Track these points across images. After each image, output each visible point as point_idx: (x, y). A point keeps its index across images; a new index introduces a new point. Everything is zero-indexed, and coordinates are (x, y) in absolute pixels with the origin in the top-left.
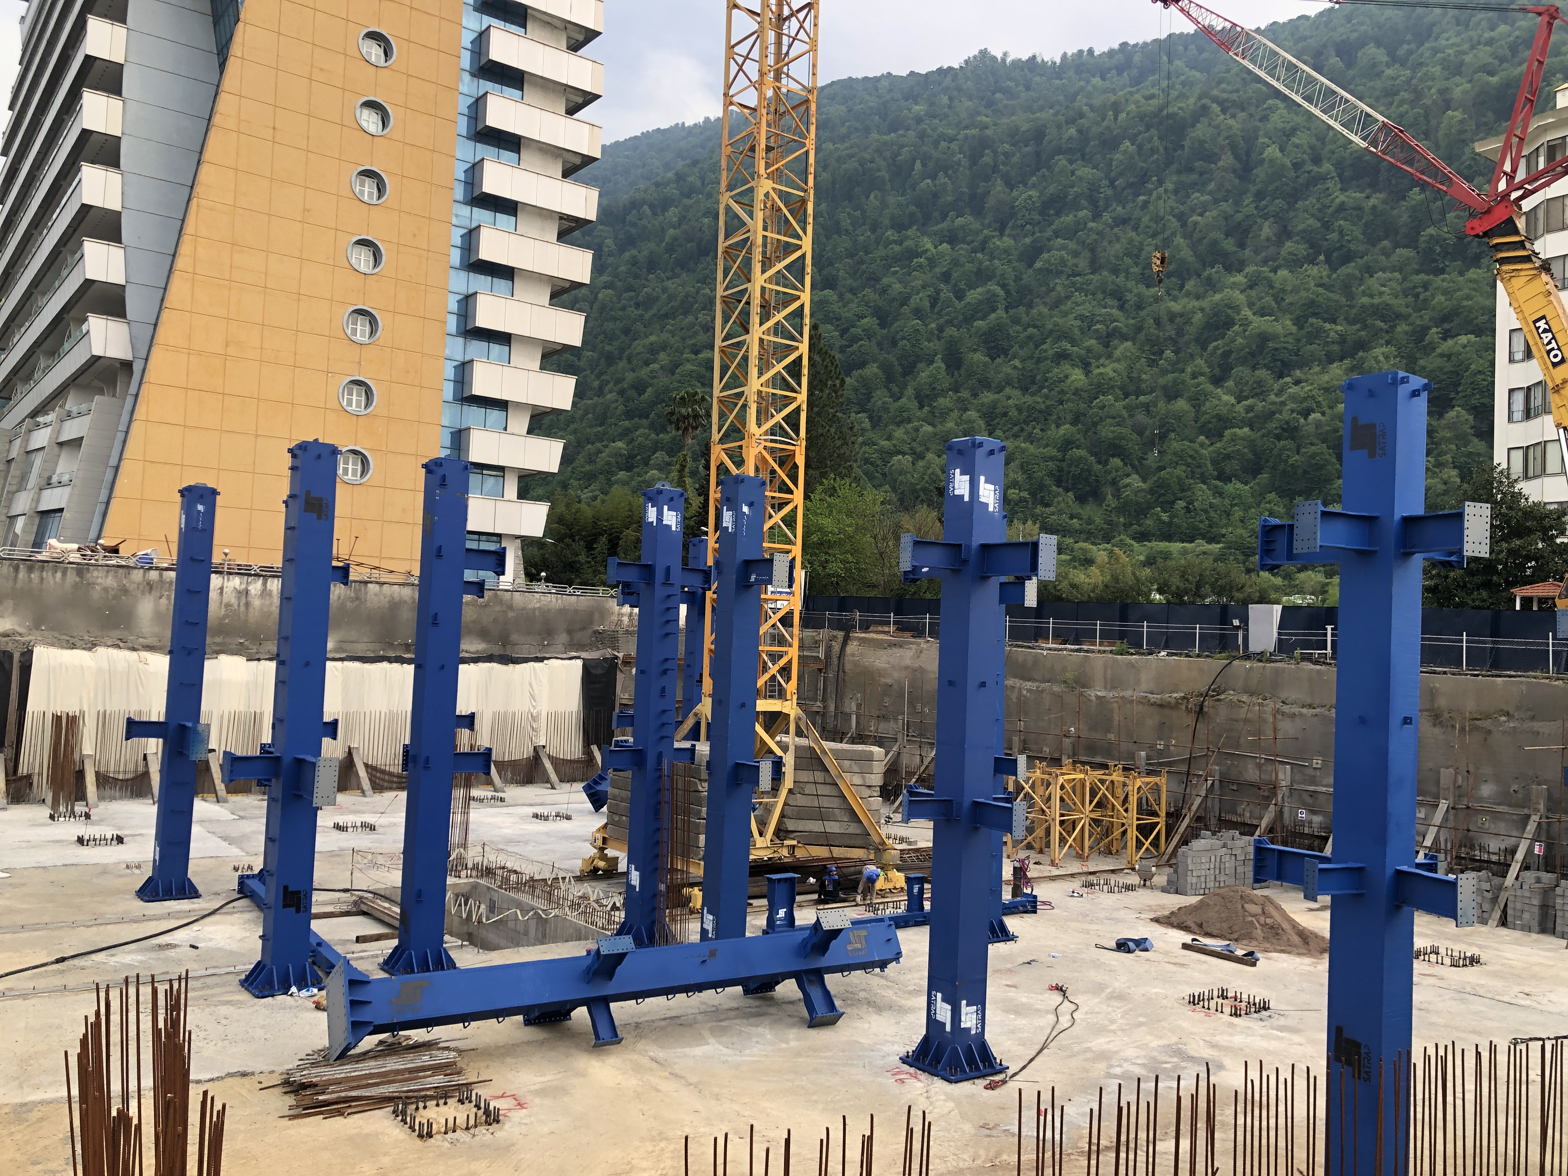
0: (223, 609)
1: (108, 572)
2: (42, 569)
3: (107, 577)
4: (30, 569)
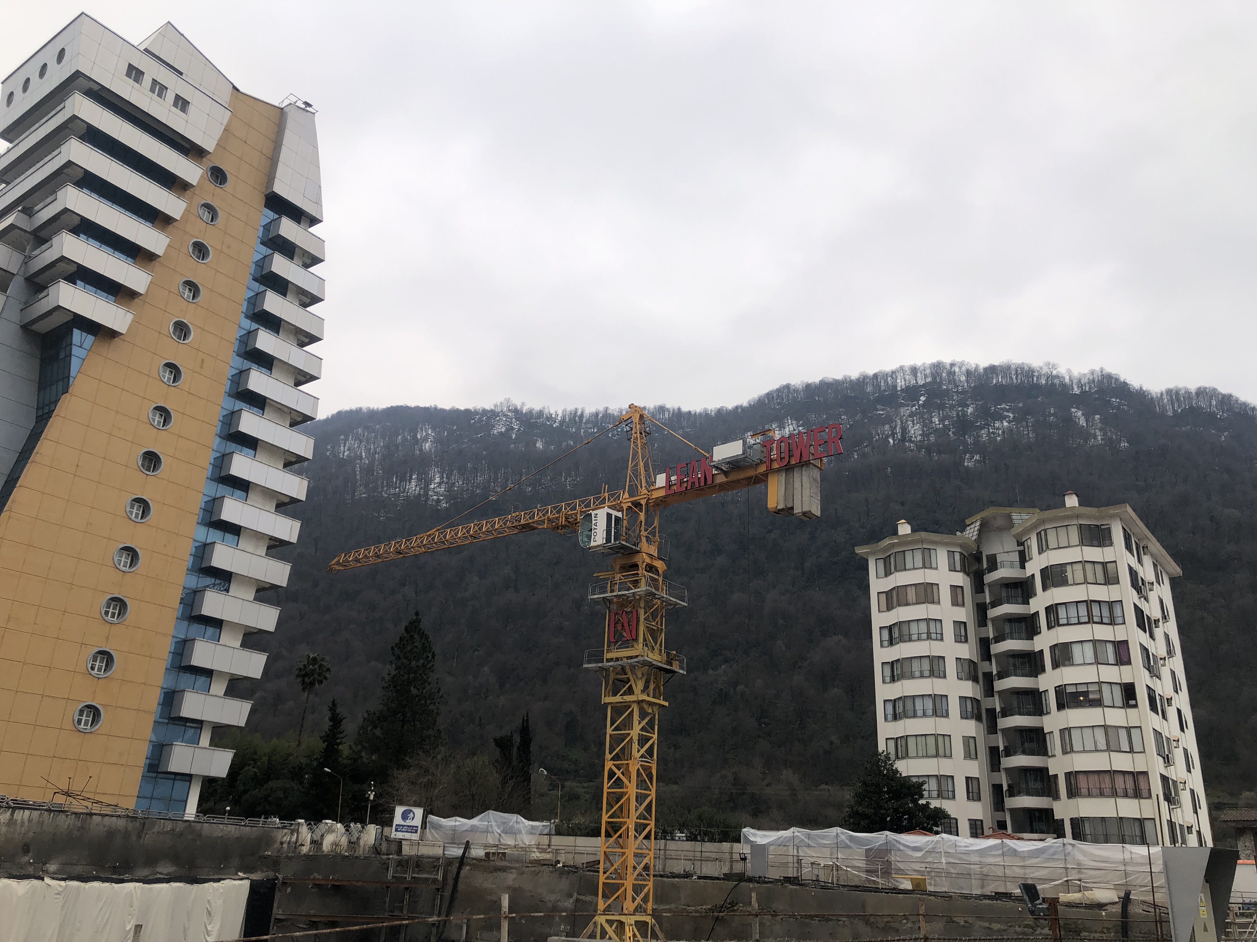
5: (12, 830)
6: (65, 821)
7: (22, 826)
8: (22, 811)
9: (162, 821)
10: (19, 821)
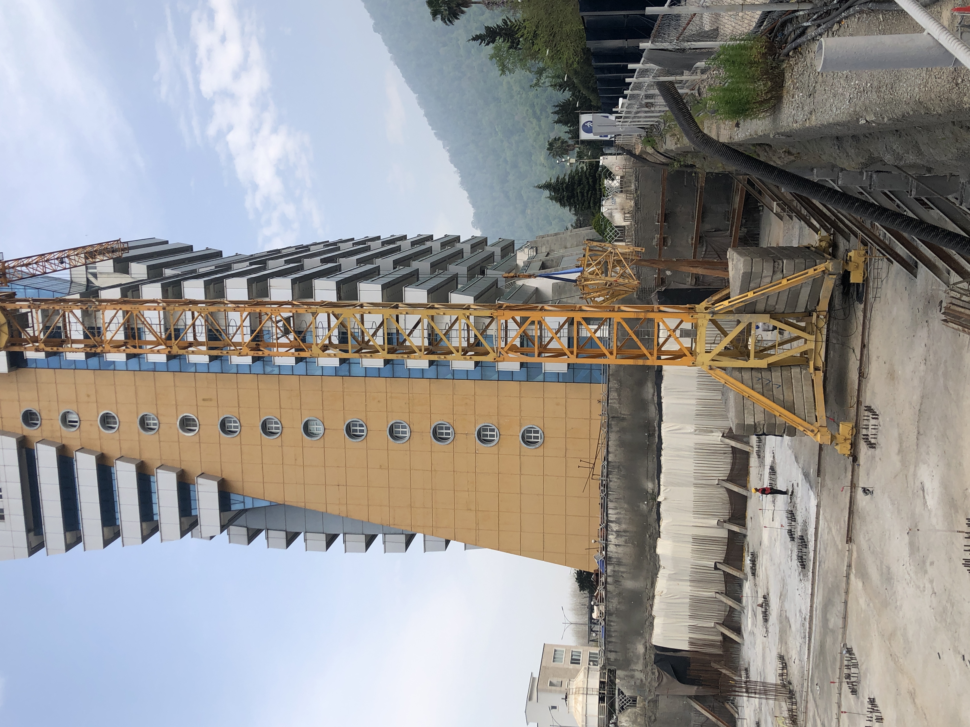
0: (629, 545)
1: (609, 602)
2: (609, 631)
3: (612, 602)
4: (610, 636)
5: (624, 520)
6: (615, 482)
7: (621, 513)
8: (609, 515)
9: (609, 402)
10: (617, 516)
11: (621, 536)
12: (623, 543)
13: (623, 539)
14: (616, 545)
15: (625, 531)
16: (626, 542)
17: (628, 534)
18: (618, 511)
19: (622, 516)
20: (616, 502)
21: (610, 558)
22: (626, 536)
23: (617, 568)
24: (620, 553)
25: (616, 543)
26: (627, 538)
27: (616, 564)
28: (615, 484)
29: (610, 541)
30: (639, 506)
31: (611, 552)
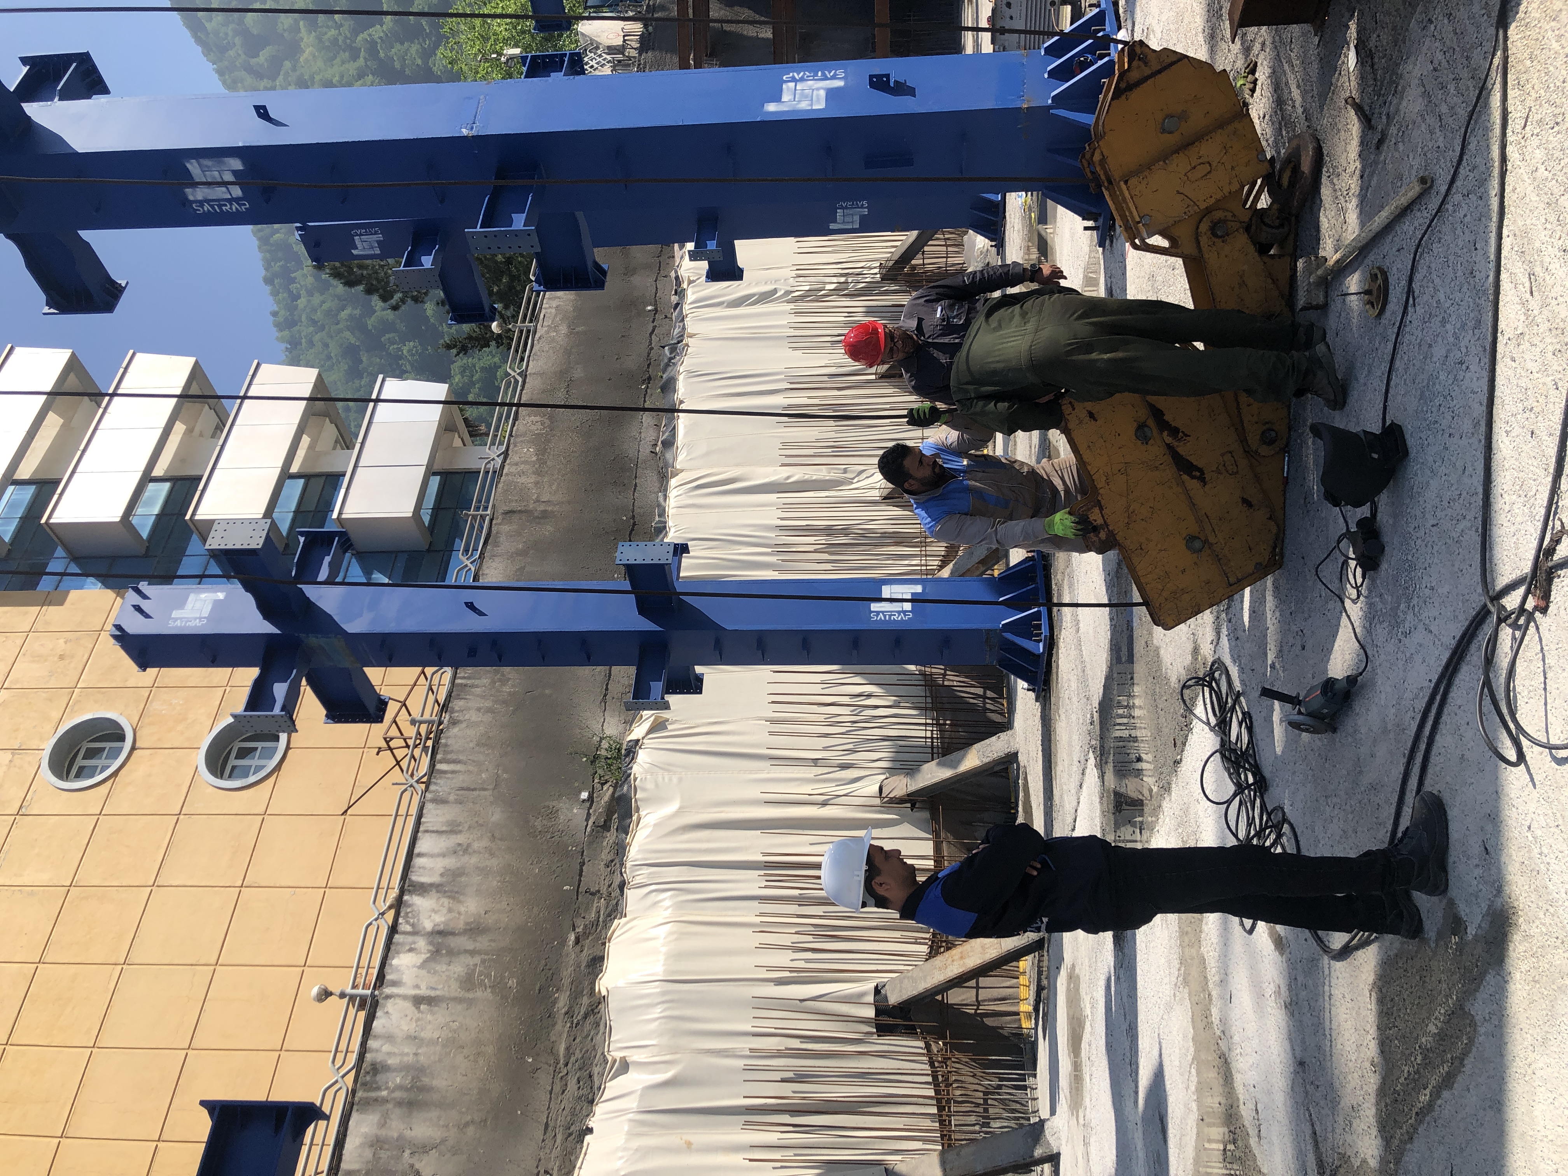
0: (479, 994)
5: (476, 879)
6: (471, 725)
7: (466, 851)
8: (418, 862)
10: (450, 862)
11: (452, 953)
12: (454, 990)
13: (458, 968)
14: (418, 1001)
15: (474, 930)
16: (468, 982)
17: (483, 942)
18: (460, 839)
19: (474, 860)
20: (459, 802)
21: (377, 1069)
22: (472, 953)
23: (396, 1127)
24: (433, 1042)
25: (423, 991)
26: (477, 959)
27: (400, 1104)
28: (471, 732)
29: (394, 984)
30: (553, 814)
31: (389, 1038)
